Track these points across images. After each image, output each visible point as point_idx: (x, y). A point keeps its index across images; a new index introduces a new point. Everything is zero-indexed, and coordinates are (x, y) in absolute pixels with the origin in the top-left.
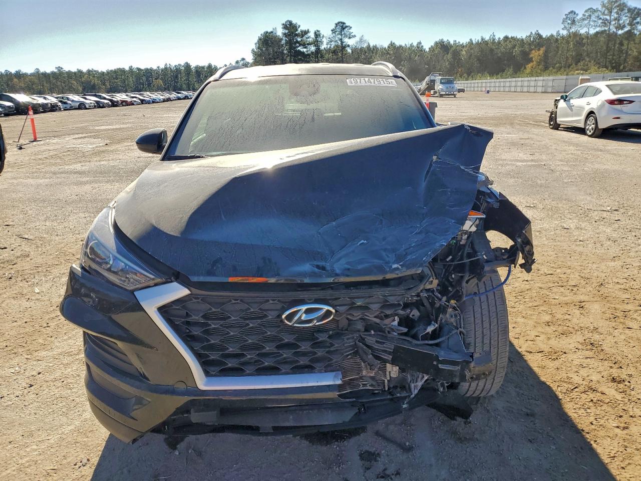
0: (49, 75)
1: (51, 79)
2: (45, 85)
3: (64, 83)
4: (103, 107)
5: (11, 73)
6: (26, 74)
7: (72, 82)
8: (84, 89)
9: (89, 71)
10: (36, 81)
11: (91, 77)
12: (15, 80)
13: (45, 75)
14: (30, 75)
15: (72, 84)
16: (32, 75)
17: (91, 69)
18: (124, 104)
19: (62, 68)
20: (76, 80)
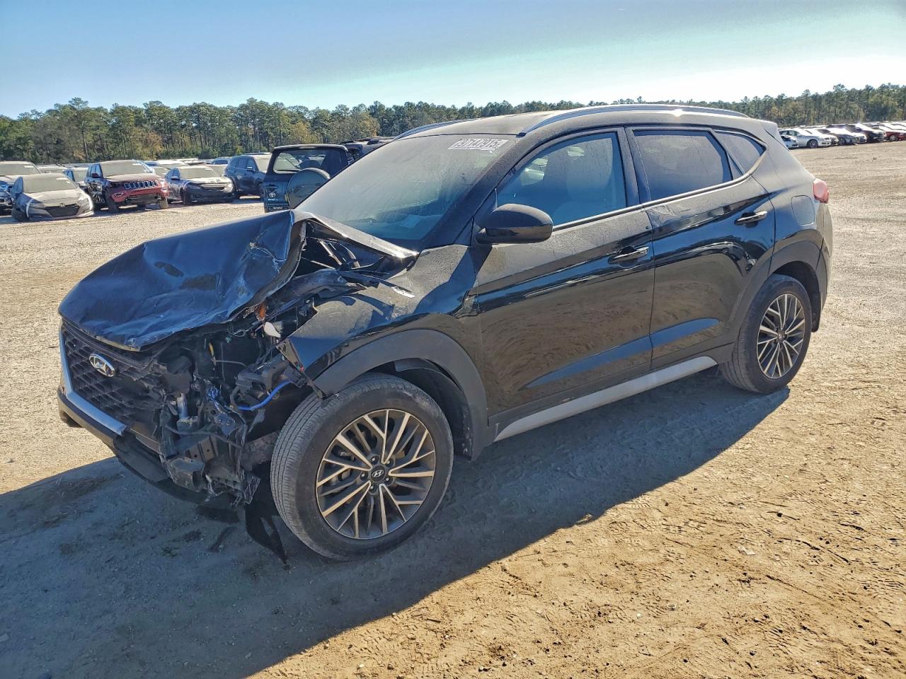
0: (821, 97)
1: (823, 103)
2: (812, 112)
3: (840, 108)
4: (851, 144)
5: (772, 99)
6: (790, 100)
7: (852, 106)
8: (867, 116)
9: (883, 87)
10: (801, 107)
11: (884, 96)
12: (775, 108)
13: (816, 98)
14: (795, 101)
15: (851, 108)
16: (798, 99)
17: (887, 84)
18: (893, 137)
19: (843, 86)
20: (860, 103)
